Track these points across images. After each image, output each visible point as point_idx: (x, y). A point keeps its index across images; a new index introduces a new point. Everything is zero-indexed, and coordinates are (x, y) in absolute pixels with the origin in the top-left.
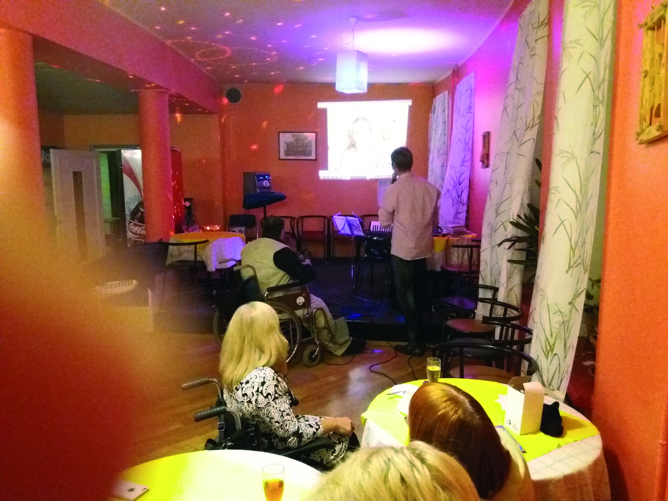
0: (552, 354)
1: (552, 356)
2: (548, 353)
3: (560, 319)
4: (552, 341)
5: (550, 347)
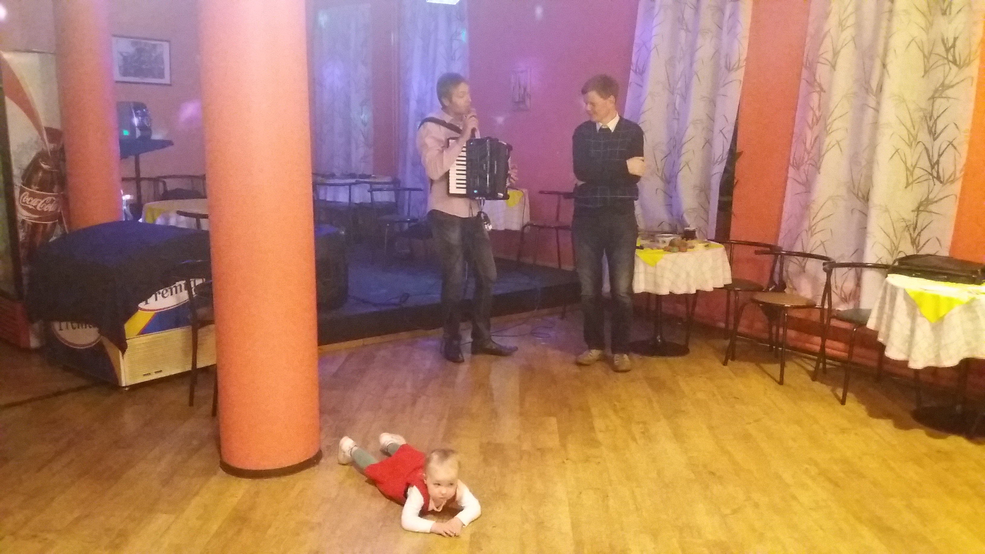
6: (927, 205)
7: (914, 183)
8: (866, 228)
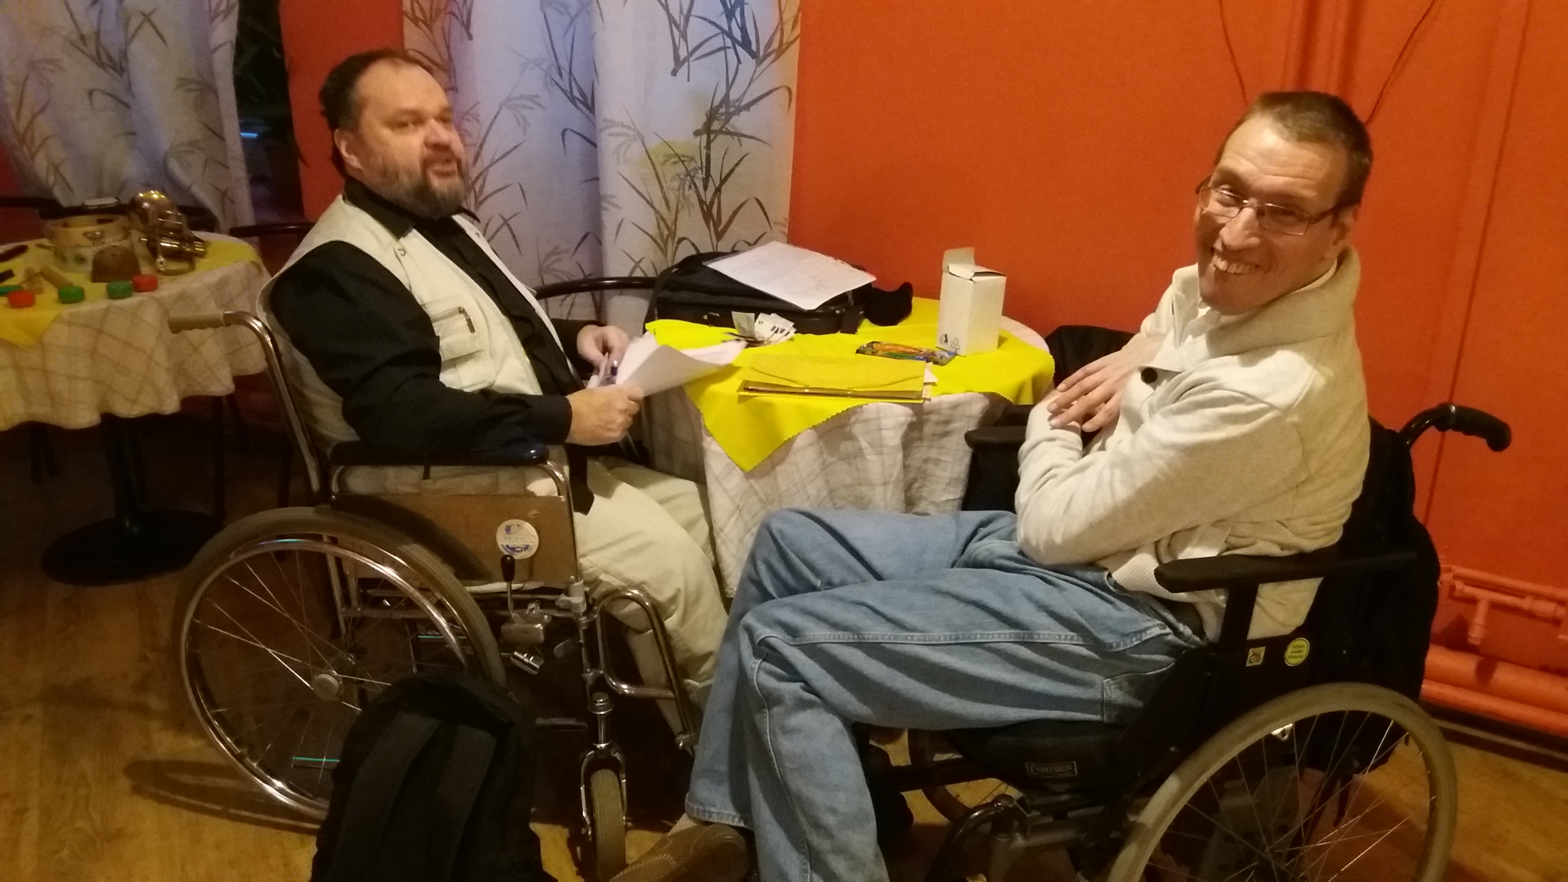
0: (673, 243)
1: (675, 244)
2: (666, 243)
3: (680, 169)
4: (669, 217)
5: (668, 228)
6: (728, 117)
7: (691, 59)
8: (598, 179)
